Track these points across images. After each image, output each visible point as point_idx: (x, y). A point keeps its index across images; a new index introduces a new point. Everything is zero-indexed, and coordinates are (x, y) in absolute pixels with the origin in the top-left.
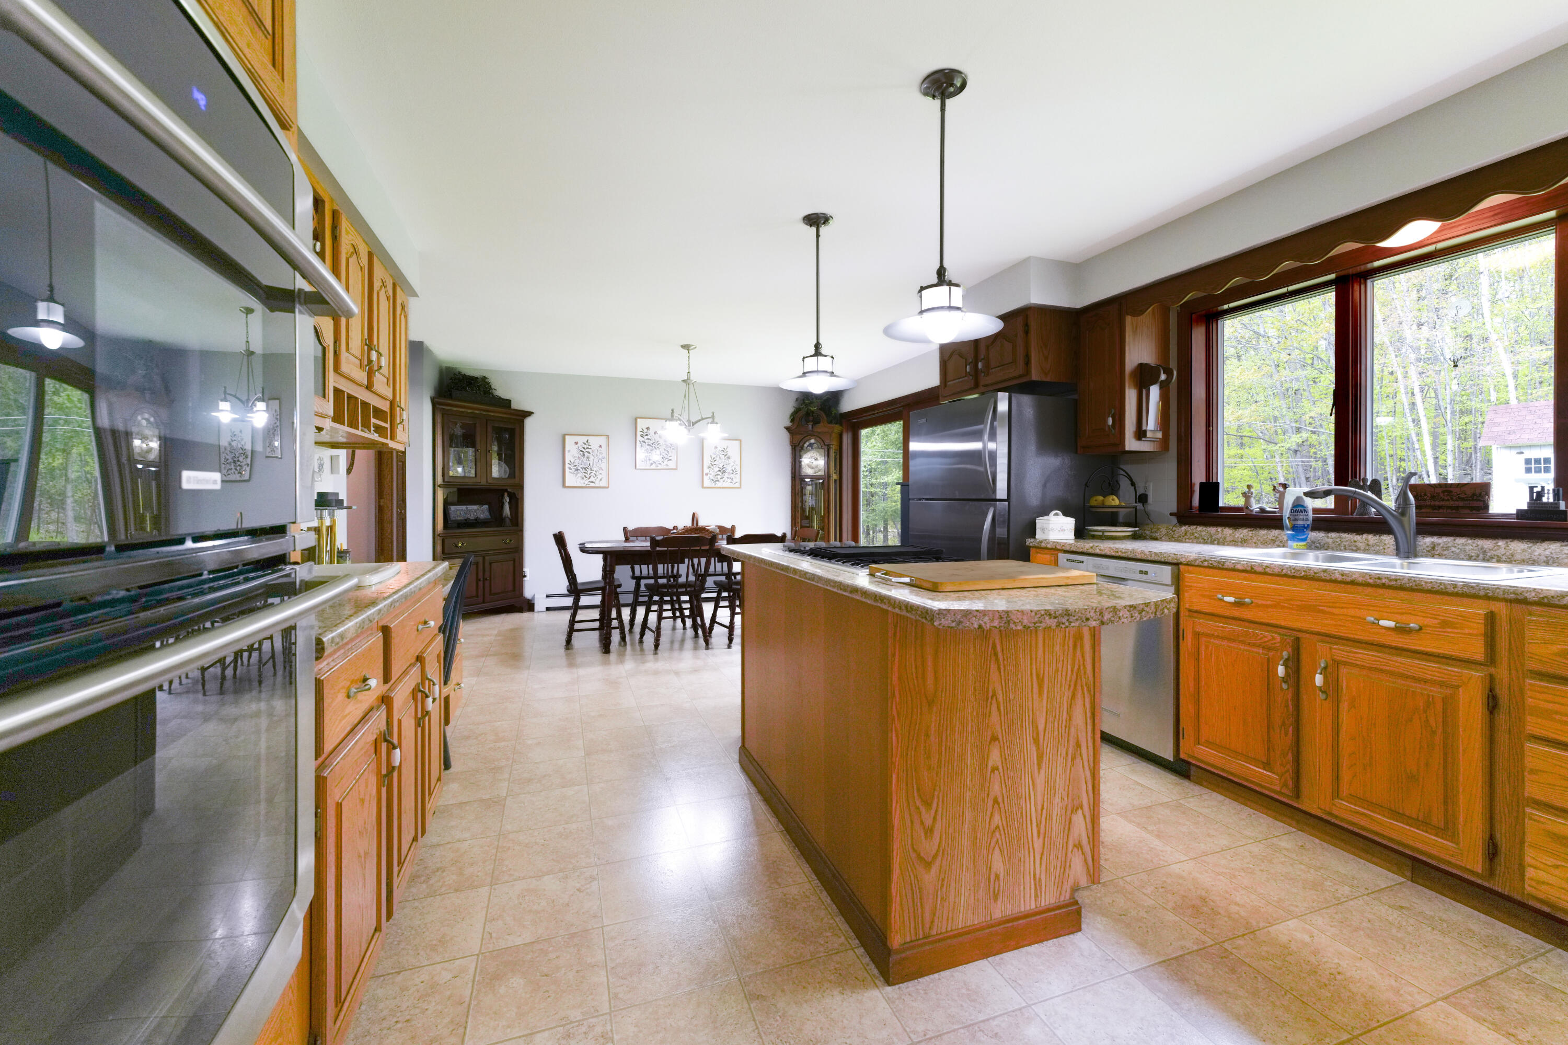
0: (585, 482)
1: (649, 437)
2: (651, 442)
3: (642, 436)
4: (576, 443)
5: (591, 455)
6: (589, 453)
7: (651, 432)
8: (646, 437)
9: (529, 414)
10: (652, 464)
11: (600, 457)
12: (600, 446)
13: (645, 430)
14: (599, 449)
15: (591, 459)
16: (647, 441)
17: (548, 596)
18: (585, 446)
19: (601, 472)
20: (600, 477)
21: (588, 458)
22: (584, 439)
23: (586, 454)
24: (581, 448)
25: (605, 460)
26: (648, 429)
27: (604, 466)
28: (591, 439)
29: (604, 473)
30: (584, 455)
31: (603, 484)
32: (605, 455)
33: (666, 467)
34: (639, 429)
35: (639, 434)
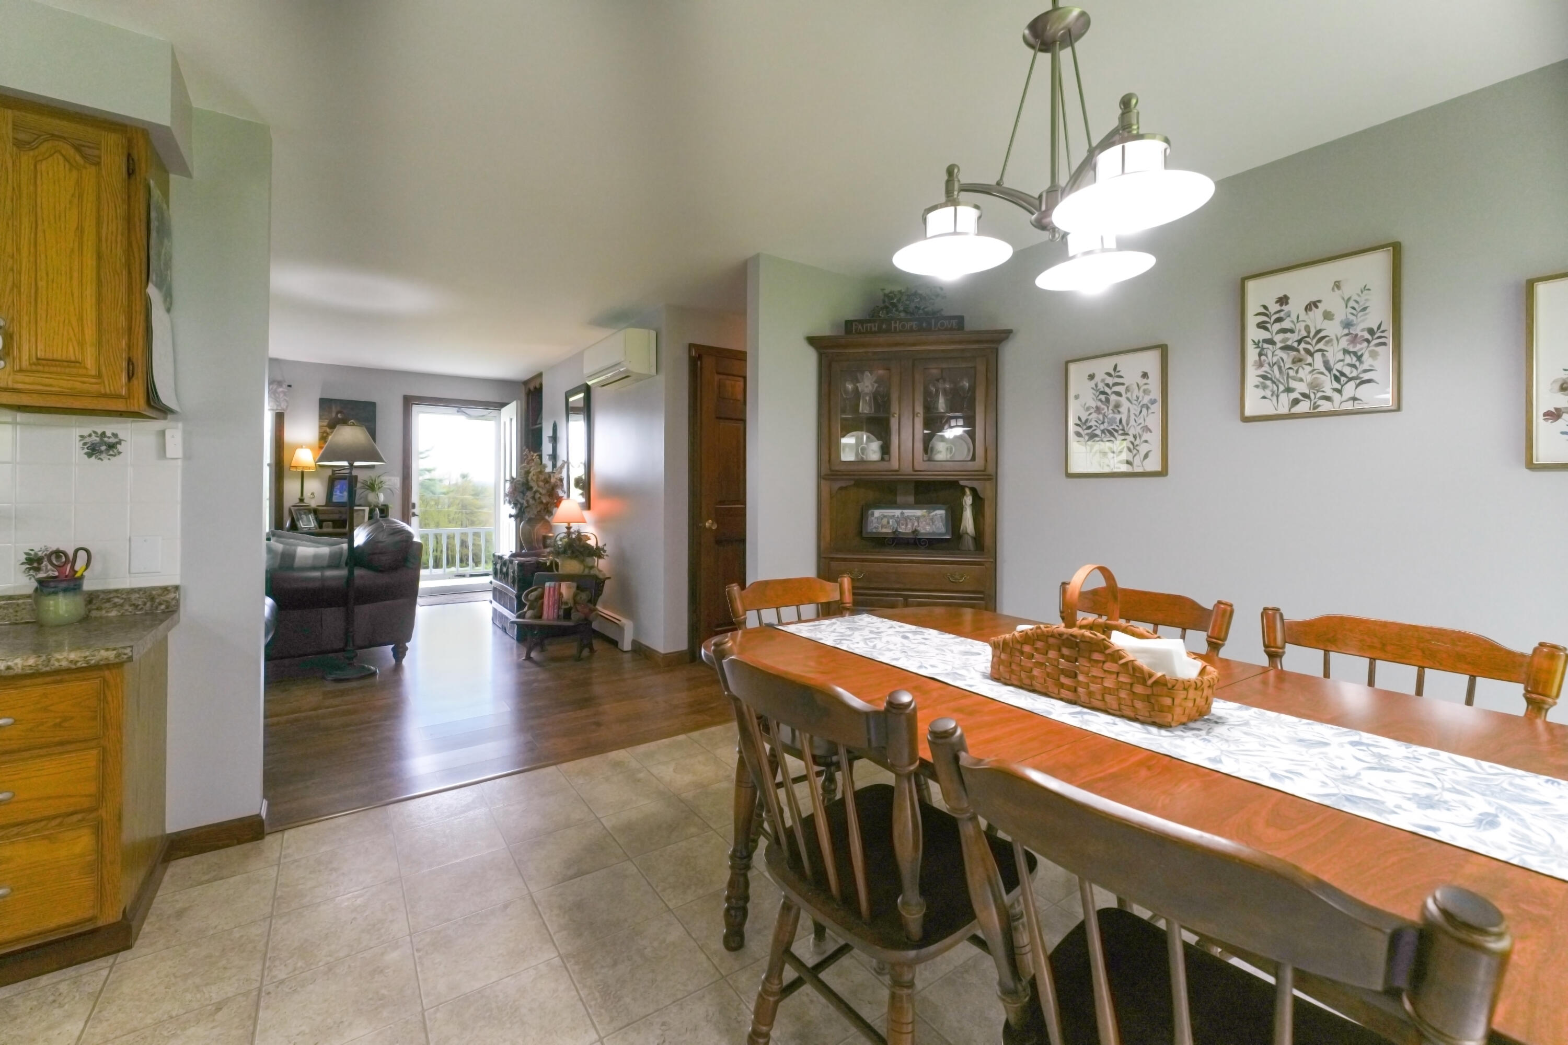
0: (1109, 464)
1: (1286, 324)
2: (1295, 337)
3: (1262, 326)
4: (1091, 377)
5: (1123, 400)
6: (1119, 394)
7: (1296, 307)
8: (1277, 326)
9: (1004, 335)
10: (1296, 402)
11: (1146, 400)
12: (1145, 375)
13: (1274, 307)
14: (1142, 381)
15: (1123, 409)
16: (1278, 338)
18: (1110, 381)
19: (1146, 436)
20: (1143, 449)
21: (1117, 406)
22: (1106, 364)
23: (1113, 398)
24: (1101, 386)
25: (1157, 408)
26: (1283, 300)
27: (1154, 421)
28: (1121, 360)
29: (1154, 438)
30: (1108, 400)
31: (1154, 465)
32: (1156, 394)
33: (1349, 406)
34: (1253, 307)
35: (1252, 321)
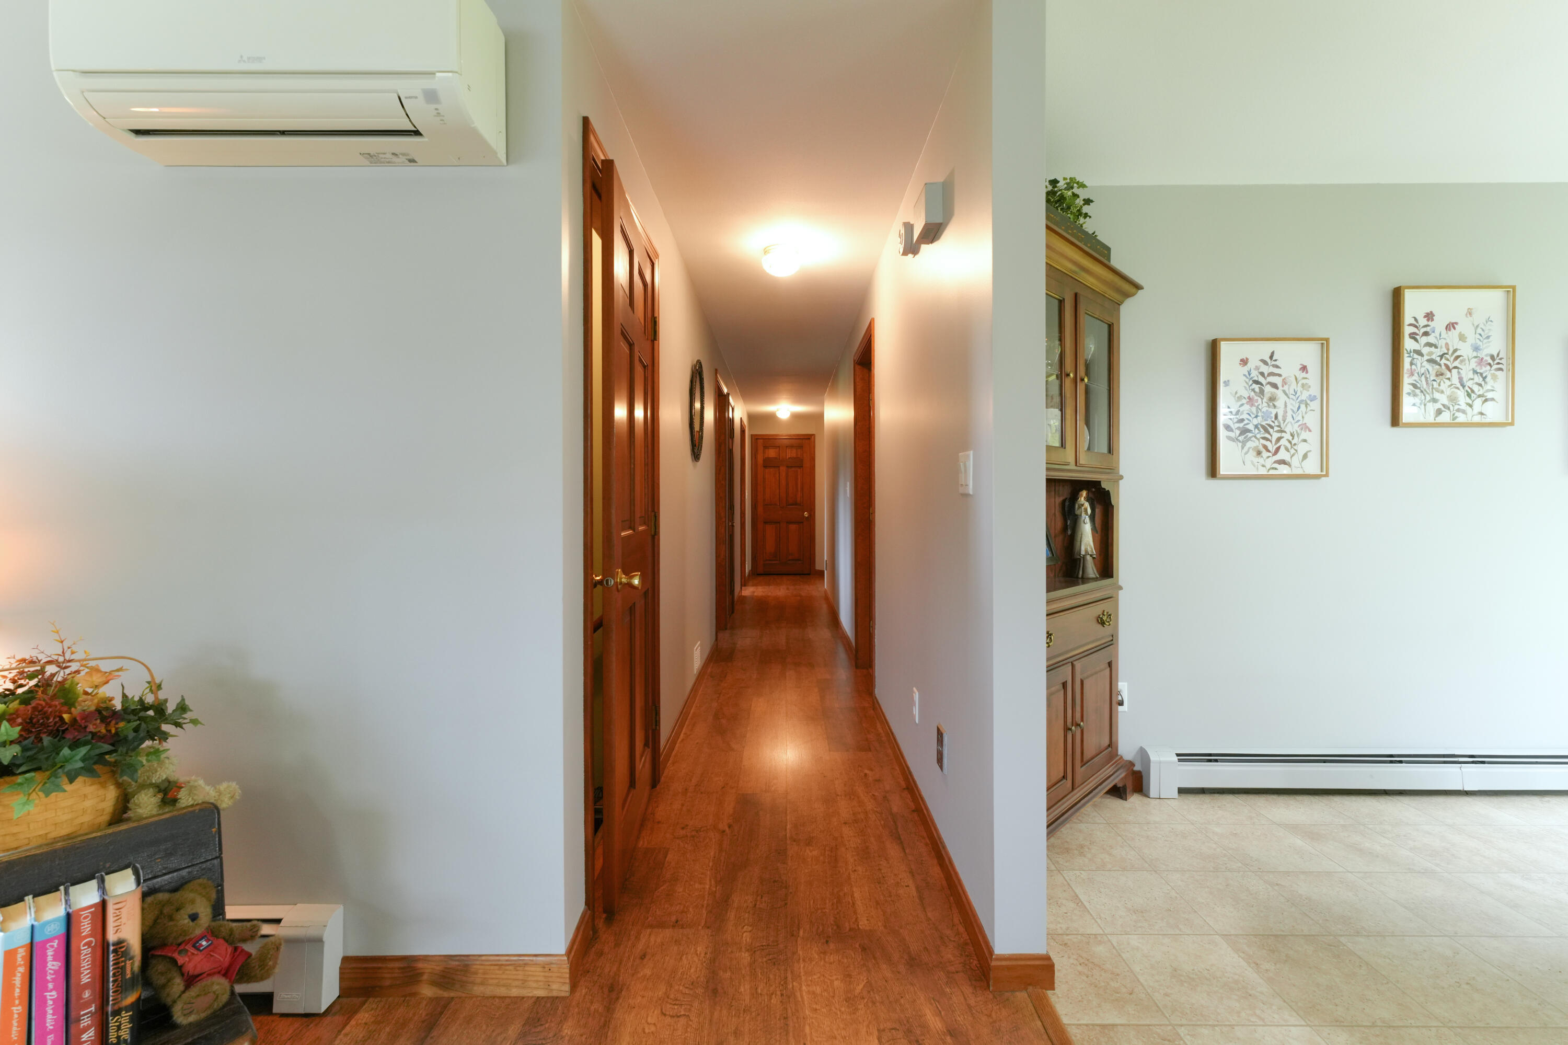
0: (1264, 464)
1: (1431, 339)
2: (1438, 352)
3: (1413, 336)
4: (1244, 362)
5: (1279, 393)
6: (1275, 386)
7: (1439, 324)
8: (1424, 340)
9: (1136, 285)
10: (1439, 412)
11: (1305, 396)
12: (1304, 368)
13: (1423, 322)
14: (1301, 375)
15: (1280, 403)
16: (1425, 350)
17: (1184, 757)
18: (1266, 369)
19: (1304, 435)
20: (1302, 448)
21: (1272, 399)
22: (1263, 350)
23: (1268, 389)
24: (1255, 375)
25: (1315, 405)
26: (1429, 316)
27: (1312, 419)
28: (1280, 348)
29: (1313, 438)
30: (1262, 392)
31: (1312, 466)
32: (1315, 390)
33: (1477, 419)
34: (1407, 317)
35: (1406, 331)
